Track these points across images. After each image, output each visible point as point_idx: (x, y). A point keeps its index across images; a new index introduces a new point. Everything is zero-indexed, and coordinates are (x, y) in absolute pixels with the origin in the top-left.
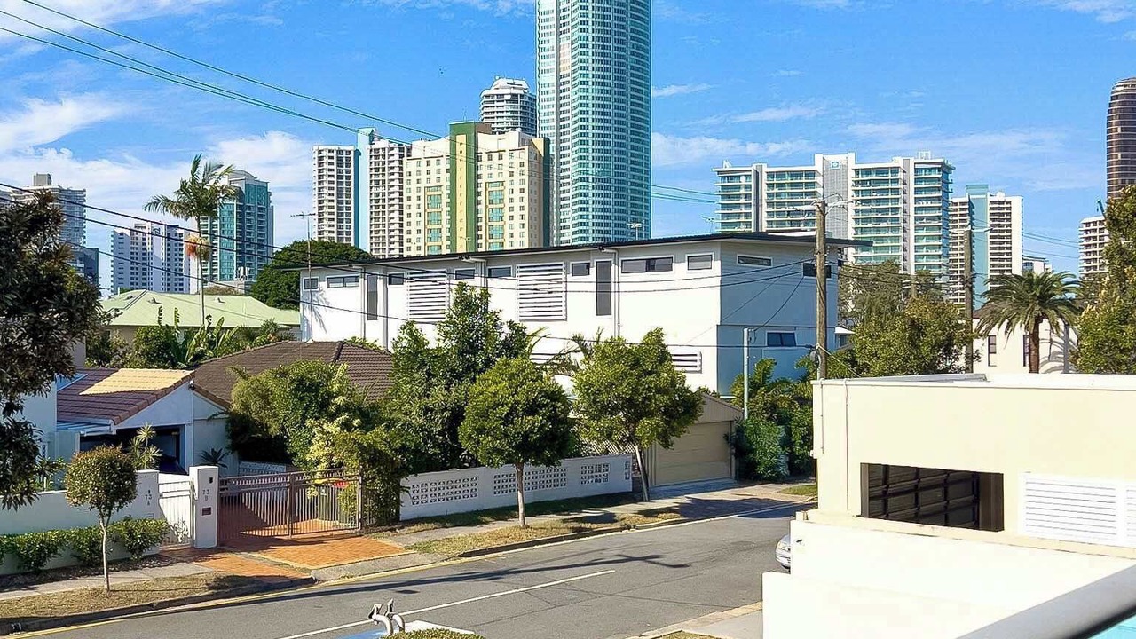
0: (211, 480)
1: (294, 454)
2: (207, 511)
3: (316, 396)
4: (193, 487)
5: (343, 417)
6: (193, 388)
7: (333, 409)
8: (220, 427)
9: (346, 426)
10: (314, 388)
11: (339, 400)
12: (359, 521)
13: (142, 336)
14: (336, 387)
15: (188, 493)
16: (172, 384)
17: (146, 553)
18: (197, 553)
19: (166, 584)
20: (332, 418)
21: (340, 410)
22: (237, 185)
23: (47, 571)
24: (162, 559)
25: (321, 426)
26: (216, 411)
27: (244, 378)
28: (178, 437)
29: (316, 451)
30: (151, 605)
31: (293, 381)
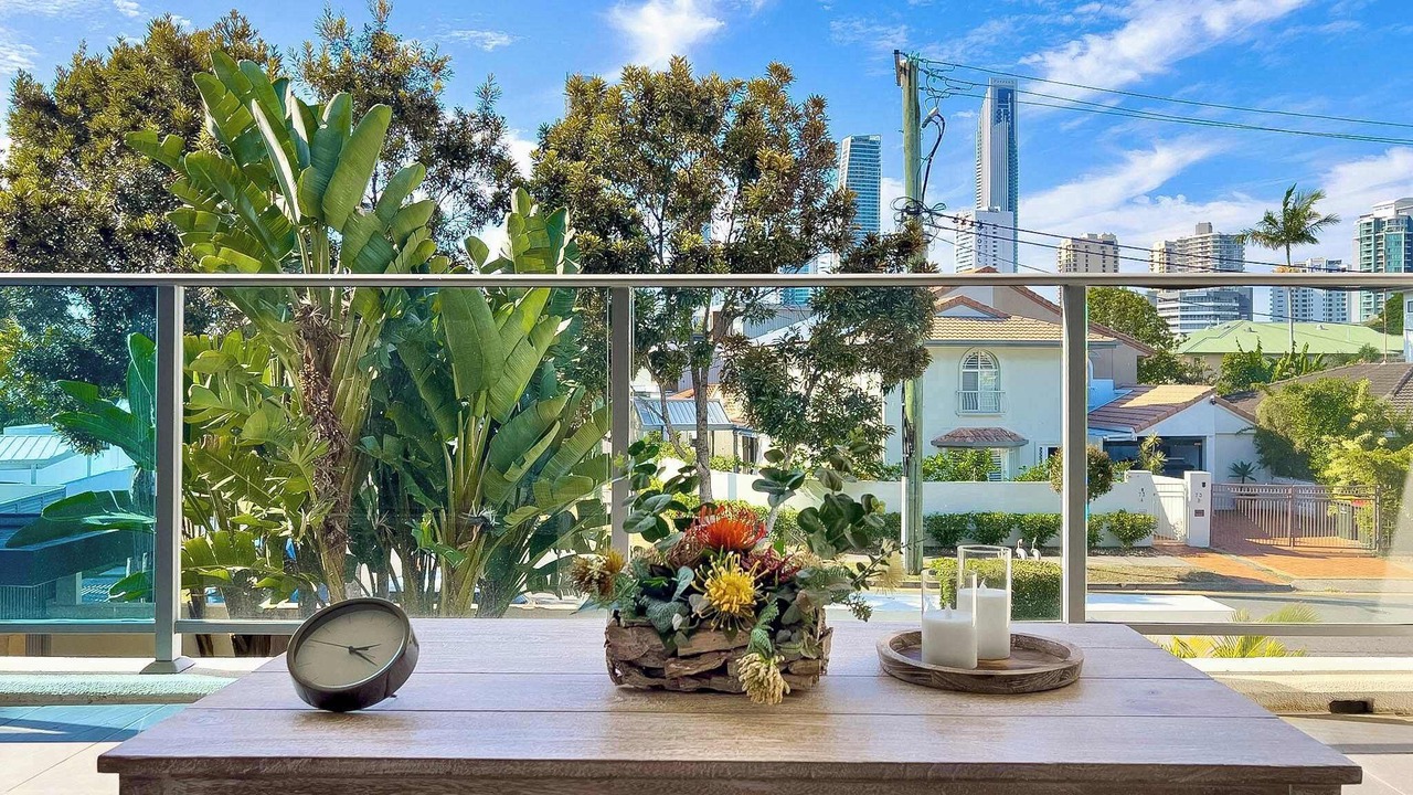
0: (1204, 485)
1: (1317, 470)
2: (1199, 513)
3: (1334, 414)
4: (1186, 490)
5: (1366, 435)
6: (1213, 402)
7: (1353, 426)
8: (1248, 441)
9: (1369, 445)
10: (1333, 404)
11: (1359, 417)
12: (1377, 542)
13: (1228, 361)
14: (1357, 405)
15: (1181, 494)
16: (1192, 398)
17: (1136, 544)
18: (1188, 550)
19: (1139, 571)
20: (1352, 435)
21: (1361, 428)
22: (1405, 214)
23: (1046, 548)
24: (1149, 551)
25: (1340, 442)
26: (1245, 425)
27: (1270, 394)
28: (1200, 448)
29: (1335, 469)
30: (1120, 585)
31: (1308, 396)
